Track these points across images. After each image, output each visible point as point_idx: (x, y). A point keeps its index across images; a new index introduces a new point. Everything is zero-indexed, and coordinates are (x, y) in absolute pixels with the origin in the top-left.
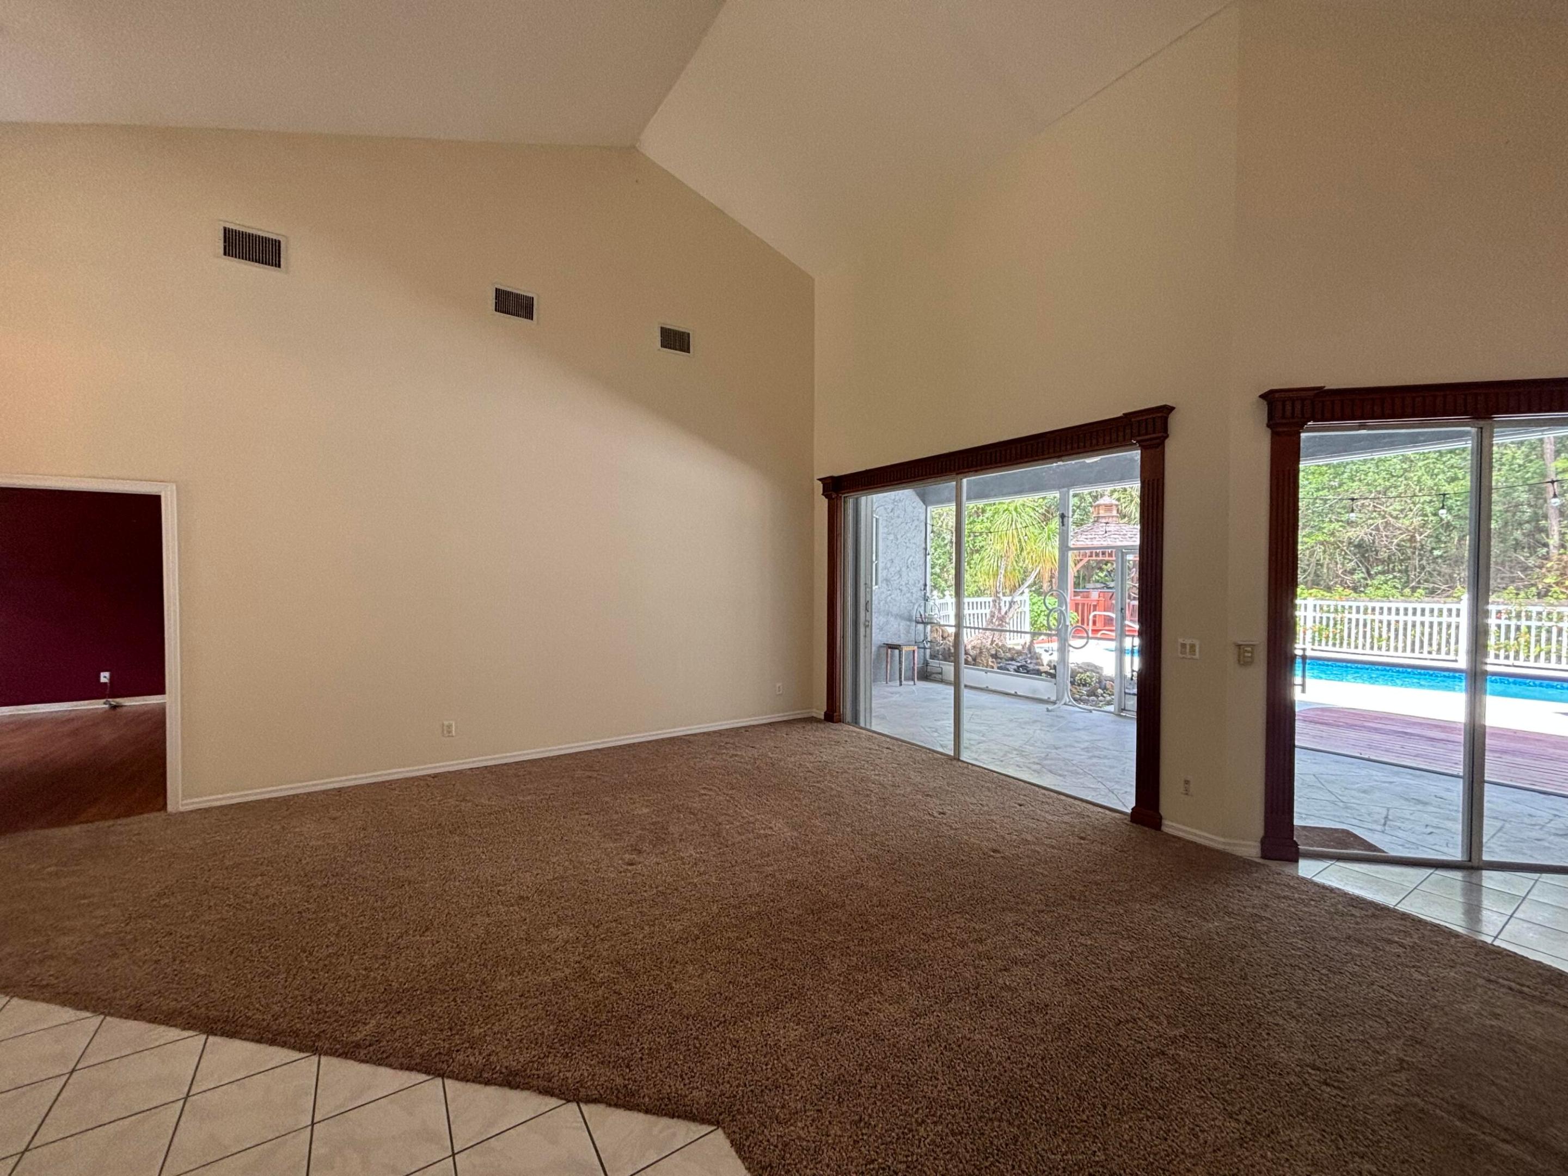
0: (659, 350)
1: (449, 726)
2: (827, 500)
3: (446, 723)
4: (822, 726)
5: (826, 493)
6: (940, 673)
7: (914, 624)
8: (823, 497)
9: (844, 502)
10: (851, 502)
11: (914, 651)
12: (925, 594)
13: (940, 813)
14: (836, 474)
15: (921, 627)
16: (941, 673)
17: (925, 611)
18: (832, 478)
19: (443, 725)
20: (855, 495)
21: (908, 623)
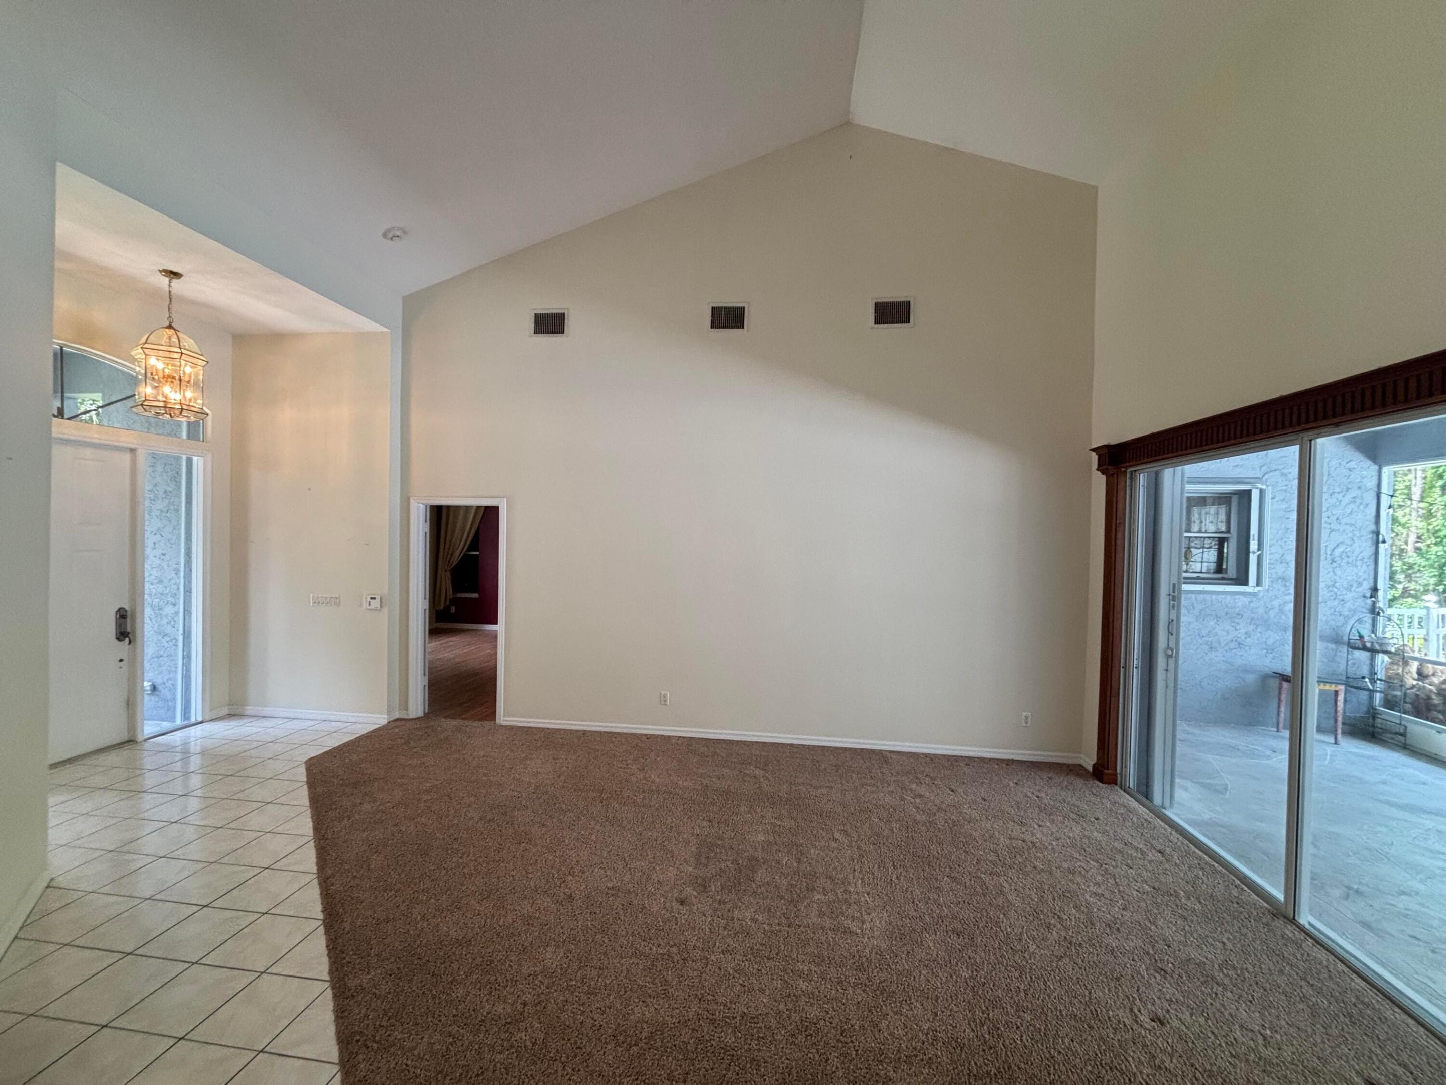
0: (872, 328)
1: (665, 696)
2: (1104, 477)
3: (663, 693)
4: (1079, 782)
5: (1101, 468)
6: (1401, 735)
7: (1345, 648)
8: (1099, 473)
9: (1131, 478)
10: (1142, 479)
11: (1336, 693)
12: (1374, 603)
13: (1156, 1019)
14: (1113, 443)
15: (1363, 656)
16: (1404, 735)
17: (1374, 631)
18: (1108, 446)
19: (661, 694)
20: (1153, 467)
21: (1333, 646)
